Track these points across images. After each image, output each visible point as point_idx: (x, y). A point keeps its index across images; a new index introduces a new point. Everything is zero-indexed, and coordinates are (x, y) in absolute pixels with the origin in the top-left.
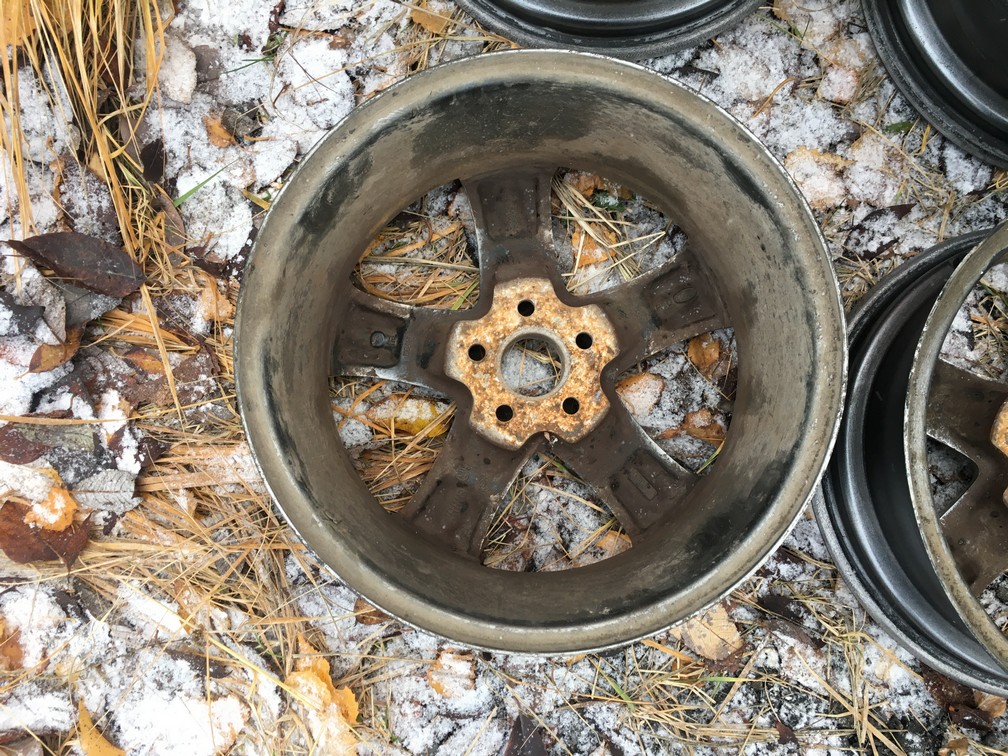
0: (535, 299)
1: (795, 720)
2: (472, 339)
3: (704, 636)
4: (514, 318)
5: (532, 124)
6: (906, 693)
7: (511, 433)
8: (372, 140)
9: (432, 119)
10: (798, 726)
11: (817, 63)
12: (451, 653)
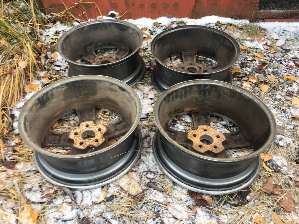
0: (89, 124)
1: (159, 211)
2: (75, 131)
3: (133, 190)
4: (85, 127)
5: (87, 92)
7: (82, 146)
8: (54, 89)
9: (66, 88)
10: (160, 213)
11: (147, 94)
12: (66, 203)
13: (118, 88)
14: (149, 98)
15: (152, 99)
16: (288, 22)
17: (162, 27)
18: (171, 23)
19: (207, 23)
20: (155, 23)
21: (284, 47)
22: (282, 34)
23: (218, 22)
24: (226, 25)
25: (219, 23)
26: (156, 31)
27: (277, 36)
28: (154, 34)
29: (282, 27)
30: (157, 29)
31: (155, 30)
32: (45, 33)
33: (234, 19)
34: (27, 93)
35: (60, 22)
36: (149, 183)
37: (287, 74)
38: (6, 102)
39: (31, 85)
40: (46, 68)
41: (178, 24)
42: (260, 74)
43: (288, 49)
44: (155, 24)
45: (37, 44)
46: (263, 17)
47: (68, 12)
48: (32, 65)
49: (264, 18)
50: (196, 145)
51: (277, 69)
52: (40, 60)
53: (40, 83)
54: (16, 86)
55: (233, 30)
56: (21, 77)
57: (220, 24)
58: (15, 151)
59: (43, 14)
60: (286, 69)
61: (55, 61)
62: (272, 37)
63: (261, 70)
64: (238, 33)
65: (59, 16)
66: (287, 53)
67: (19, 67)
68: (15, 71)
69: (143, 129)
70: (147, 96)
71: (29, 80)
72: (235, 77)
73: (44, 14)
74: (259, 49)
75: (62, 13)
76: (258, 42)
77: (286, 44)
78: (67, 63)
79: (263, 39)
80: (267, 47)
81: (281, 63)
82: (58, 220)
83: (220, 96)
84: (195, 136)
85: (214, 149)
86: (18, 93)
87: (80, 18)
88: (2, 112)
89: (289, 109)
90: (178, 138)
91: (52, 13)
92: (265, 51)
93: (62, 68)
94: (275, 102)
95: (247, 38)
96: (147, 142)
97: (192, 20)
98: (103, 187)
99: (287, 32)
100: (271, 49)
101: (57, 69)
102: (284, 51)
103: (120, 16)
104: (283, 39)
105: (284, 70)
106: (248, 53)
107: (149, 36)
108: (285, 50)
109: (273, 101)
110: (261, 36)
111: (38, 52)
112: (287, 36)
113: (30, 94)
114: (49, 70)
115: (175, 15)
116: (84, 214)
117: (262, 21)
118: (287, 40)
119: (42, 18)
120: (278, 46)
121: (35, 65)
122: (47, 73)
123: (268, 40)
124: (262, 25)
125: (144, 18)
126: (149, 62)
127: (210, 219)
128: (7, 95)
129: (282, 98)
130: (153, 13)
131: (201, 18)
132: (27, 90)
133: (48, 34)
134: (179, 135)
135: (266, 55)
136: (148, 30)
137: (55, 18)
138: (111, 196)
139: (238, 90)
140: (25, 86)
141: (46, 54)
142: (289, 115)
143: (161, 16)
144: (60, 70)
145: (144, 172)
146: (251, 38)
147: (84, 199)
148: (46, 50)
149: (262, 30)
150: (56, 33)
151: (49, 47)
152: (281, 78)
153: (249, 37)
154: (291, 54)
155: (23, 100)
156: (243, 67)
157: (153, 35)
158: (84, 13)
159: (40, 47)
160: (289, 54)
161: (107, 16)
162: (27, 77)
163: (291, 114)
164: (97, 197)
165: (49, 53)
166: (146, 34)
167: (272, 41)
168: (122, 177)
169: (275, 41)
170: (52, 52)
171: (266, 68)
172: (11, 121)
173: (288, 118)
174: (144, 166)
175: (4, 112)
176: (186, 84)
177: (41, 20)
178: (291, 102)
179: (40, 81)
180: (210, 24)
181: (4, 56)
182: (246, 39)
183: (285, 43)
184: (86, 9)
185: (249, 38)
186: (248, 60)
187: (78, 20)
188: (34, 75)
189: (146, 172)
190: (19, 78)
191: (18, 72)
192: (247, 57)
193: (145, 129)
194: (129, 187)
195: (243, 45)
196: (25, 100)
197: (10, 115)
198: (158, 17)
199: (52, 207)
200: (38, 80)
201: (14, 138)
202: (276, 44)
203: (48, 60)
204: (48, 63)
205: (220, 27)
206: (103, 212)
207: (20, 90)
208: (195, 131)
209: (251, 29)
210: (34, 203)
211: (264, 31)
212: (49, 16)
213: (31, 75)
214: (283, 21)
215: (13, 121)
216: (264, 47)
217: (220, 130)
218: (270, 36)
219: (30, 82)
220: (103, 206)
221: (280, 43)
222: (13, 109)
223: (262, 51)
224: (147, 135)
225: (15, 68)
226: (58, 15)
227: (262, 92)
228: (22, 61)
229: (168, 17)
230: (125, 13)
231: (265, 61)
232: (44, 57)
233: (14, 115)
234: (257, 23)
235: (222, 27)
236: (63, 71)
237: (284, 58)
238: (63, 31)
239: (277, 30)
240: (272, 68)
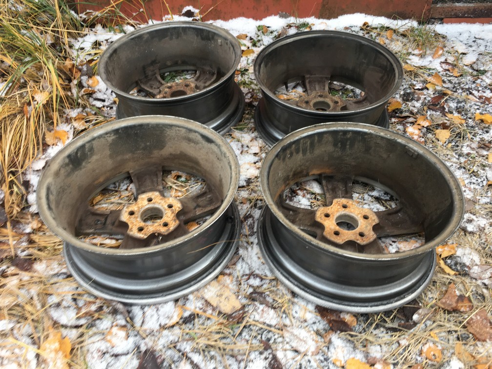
0: (153, 197)
1: (269, 340)
2: (130, 209)
3: (226, 305)
4: (146, 202)
5: (148, 144)
6: (314, 323)
7: (143, 234)
8: (94, 139)
9: (113, 137)
10: (270, 342)
11: (248, 147)
12: (117, 326)
13: (199, 138)
14: (250, 154)
15: (255, 154)
16: (483, 23)
17: (272, 32)
18: (287, 26)
19: (348, 26)
20: (259, 26)
21: (475, 67)
22: (473, 44)
23: (365, 24)
24: (378, 30)
25: (368, 26)
26: (262, 40)
27: (464, 47)
28: (258, 44)
29: (472, 32)
30: (263, 36)
31: (259, 38)
32: (77, 45)
33: (393, 19)
34: (49, 146)
35: (102, 25)
36: (251, 293)
37: (480, 111)
38: (16, 160)
39: (56, 132)
40: (80, 104)
41: (298, 27)
42: (436, 112)
43: (482, 69)
44: (259, 28)
45: (64, 64)
46: (441, 15)
47: (116, 9)
48: (57, 99)
49: (442, 17)
50: (330, 231)
51: (463, 104)
52: (70, 90)
53: (71, 128)
54: (31, 133)
55: (391, 37)
56: (39, 119)
57: (368, 28)
58: (31, 242)
59: (73, 12)
60: (479, 104)
61: (95, 92)
62: (456, 48)
63: (437, 105)
64: (399, 43)
65: (99, 15)
66: (481, 77)
67: (36, 103)
68: (29, 108)
69: (242, 205)
70: (246, 149)
71: (53, 123)
72: (394, 117)
73: (75, 13)
74: (434, 69)
75: (104, 11)
76: (433, 58)
77: (479, 62)
78: (114, 94)
79: (441, 52)
80: (447, 67)
81: (471, 93)
82: (104, 354)
83: (370, 149)
84: (327, 216)
85: (359, 237)
86: (34, 145)
87: (135, 19)
88: (9, 177)
89: (484, 170)
90: (300, 220)
91: (88, 11)
92: (445, 73)
93: (106, 104)
94: (461, 158)
95: (413, 50)
96: (249, 226)
97: (321, 20)
98: (176, 301)
99: (482, 41)
100: (453, 69)
101: (99, 104)
102: (475, 73)
103: (202, 15)
104: (475, 52)
105: (475, 105)
106: (415, 77)
107: (250, 48)
108: (477, 71)
109: (457, 157)
110: (438, 47)
111: (67, 76)
112: (480, 47)
113: (54, 146)
114: (84, 107)
115: (294, 12)
116: (146, 344)
117: (440, 22)
118: (481, 54)
119: (72, 19)
120: (466, 64)
121: (61, 98)
122: (82, 111)
123: (449, 54)
124: (440, 28)
125: (241, 18)
126: (250, 92)
127: (354, 352)
128: (17, 149)
129: (472, 152)
130: (257, 10)
131: (337, 18)
132: (49, 140)
133: (82, 46)
134: (300, 215)
135: (445, 80)
136: (248, 38)
137: (94, 18)
138: (190, 316)
139: (399, 140)
140: (46, 134)
141: (79, 80)
142: (484, 180)
143: (270, 15)
144: (104, 106)
145: (243, 276)
146: (421, 52)
147: (146, 320)
148: (79, 74)
149: (440, 38)
150: (96, 45)
151: (85, 68)
152: (470, 118)
153: (418, 48)
154: (488, 77)
155: (44, 156)
156: (408, 100)
157: (256, 46)
158: (141, 10)
159: (69, 69)
160: (484, 77)
161: (180, 15)
162: (49, 118)
163: (487, 178)
164: (168, 317)
165: (84, 78)
166: (245, 45)
167: (456, 57)
168: (209, 283)
169: (461, 56)
170: (90, 77)
171: (446, 101)
172: (24, 192)
173: (481, 185)
174: (244, 265)
175: (13, 178)
176: (312, 129)
177: (70, 23)
178: (487, 158)
179: (70, 125)
180: (352, 27)
181: (10, 84)
182: (413, 52)
183: (478, 60)
184: (145, 4)
185: (416, 52)
186: (416, 88)
187: (132, 22)
188: (60, 116)
189: (246, 275)
190: (36, 121)
191: (34, 111)
192: (415, 83)
193: (245, 205)
194: (219, 300)
195: (407, 63)
196: (46, 157)
197: (22, 183)
198: (265, 17)
199: (95, 334)
200: (67, 124)
201: (30, 220)
202: (462, 61)
203: (83, 90)
204: (82, 96)
205: (368, 33)
206: (178, 341)
207: (38, 140)
208: (328, 208)
209: (420, 36)
210: (65, 326)
211: (442, 40)
212: (83, 16)
213: (56, 115)
214: (474, 23)
215: (28, 193)
216: (442, 67)
217: (369, 205)
218: (453, 47)
219: (54, 126)
220: (177, 331)
221: (470, 59)
222: (28, 172)
223: (439, 72)
224: (249, 215)
225: (29, 104)
226: (98, 13)
227: (439, 142)
228: (41, 91)
229: (282, 16)
230: (210, 9)
231: (443, 89)
232: (76, 85)
233: (29, 181)
234: (430, 26)
235: (372, 33)
236: (109, 108)
237: (475, 84)
238: (107, 40)
239: (464, 37)
240: (456, 101)
